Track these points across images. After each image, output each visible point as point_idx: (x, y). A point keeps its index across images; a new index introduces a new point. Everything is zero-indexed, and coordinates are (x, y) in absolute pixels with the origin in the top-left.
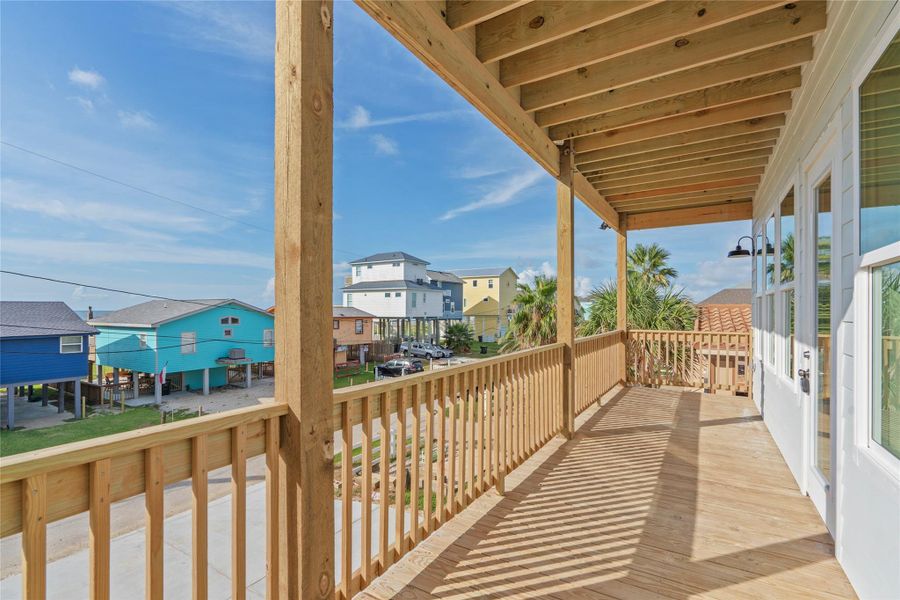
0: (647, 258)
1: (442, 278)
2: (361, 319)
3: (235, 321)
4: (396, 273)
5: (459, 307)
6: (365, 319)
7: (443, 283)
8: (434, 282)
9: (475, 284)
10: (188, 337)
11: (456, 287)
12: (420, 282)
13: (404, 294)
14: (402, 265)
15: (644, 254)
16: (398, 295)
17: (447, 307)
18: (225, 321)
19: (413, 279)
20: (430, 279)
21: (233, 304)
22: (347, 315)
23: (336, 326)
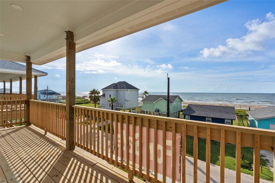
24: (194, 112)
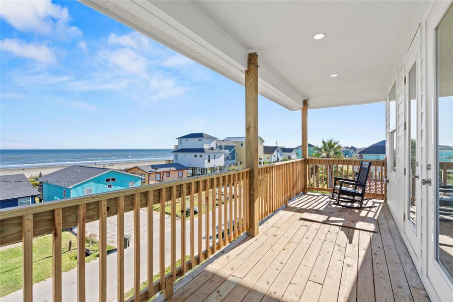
1: (224, 144)
2: (181, 170)
3: (113, 180)
4: (200, 144)
5: (233, 158)
6: (183, 170)
7: (225, 146)
9: (242, 145)
12: (212, 149)
16: (201, 156)
17: (226, 159)
18: (108, 180)
21: (112, 171)
23: (168, 175)
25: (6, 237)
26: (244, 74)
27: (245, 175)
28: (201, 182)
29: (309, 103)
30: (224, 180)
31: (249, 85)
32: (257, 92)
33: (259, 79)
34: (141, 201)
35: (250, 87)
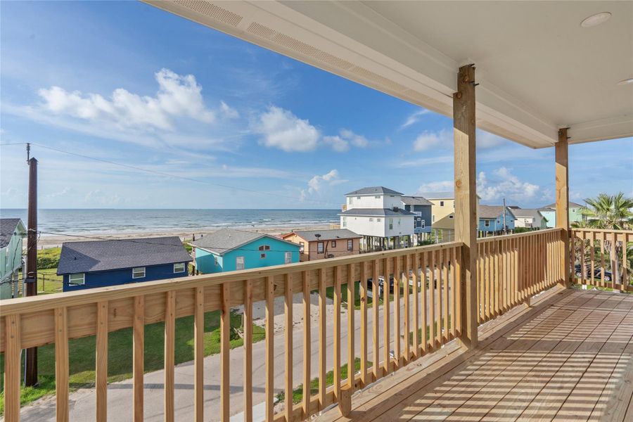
0: (612, 207)
1: (414, 202)
2: (352, 239)
3: (267, 248)
4: (377, 203)
5: (428, 223)
6: (354, 239)
7: (415, 206)
8: (408, 207)
9: (442, 204)
10: (240, 261)
11: (425, 209)
12: (396, 210)
13: (383, 219)
14: (382, 197)
15: (609, 203)
16: (379, 221)
17: (418, 224)
18: (261, 249)
19: (391, 207)
20: (404, 204)
21: (266, 237)
22: (342, 237)
23: (334, 245)
24: (96, 262)
25: (181, 308)
26: (452, 100)
27: (455, 253)
28: (388, 259)
29: (569, 133)
30: (421, 259)
31: (460, 115)
32: (474, 124)
33: (478, 105)
34: (311, 280)
35: (462, 118)
